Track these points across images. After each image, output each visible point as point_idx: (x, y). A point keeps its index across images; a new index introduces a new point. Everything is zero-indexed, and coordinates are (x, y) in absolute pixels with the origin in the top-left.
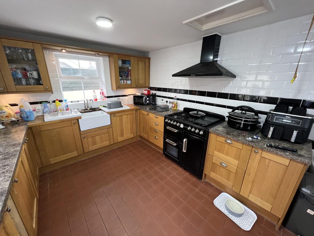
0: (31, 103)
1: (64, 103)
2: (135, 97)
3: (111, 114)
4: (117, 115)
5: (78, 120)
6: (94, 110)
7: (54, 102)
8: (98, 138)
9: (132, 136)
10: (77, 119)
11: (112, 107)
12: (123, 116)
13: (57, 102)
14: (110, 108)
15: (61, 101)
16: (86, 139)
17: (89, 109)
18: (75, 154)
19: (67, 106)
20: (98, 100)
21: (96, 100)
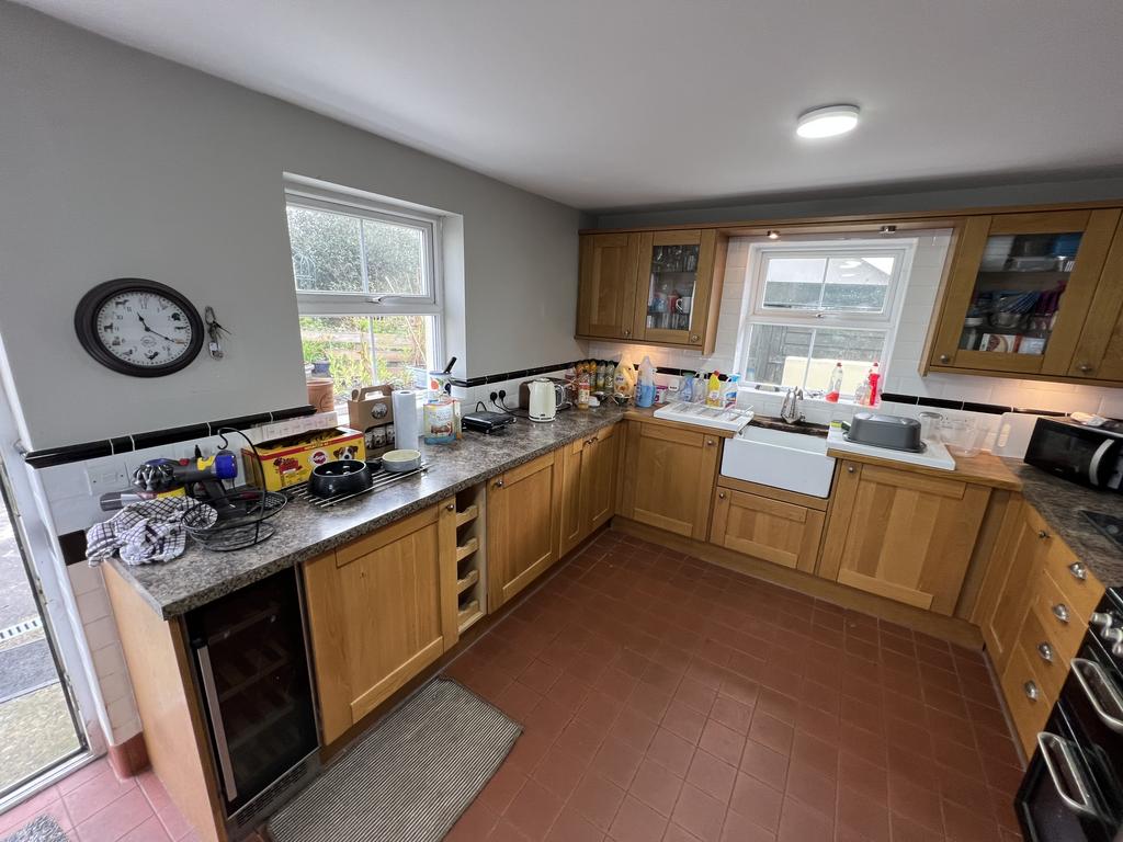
0: (661, 370)
1: (727, 387)
2: (1047, 430)
3: (840, 460)
4: (866, 472)
5: (722, 440)
6: (802, 427)
7: (708, 376)
8: (762, 521)
9: (924, 600)
10: (721, 438)
11: (860, 437)
12: (899, 491)
13: (715, 378)
14: (852, 439)
15: (723, 378)
16: (725, 504)
17: (790, 421)
18: (684, 528)
19: (734, 395)
20: (840, 401)
21: (834, 397)
